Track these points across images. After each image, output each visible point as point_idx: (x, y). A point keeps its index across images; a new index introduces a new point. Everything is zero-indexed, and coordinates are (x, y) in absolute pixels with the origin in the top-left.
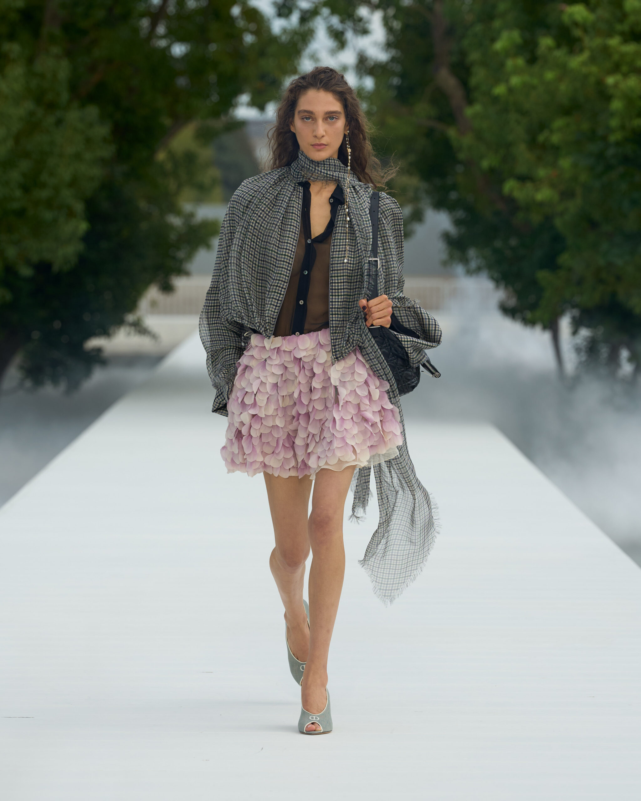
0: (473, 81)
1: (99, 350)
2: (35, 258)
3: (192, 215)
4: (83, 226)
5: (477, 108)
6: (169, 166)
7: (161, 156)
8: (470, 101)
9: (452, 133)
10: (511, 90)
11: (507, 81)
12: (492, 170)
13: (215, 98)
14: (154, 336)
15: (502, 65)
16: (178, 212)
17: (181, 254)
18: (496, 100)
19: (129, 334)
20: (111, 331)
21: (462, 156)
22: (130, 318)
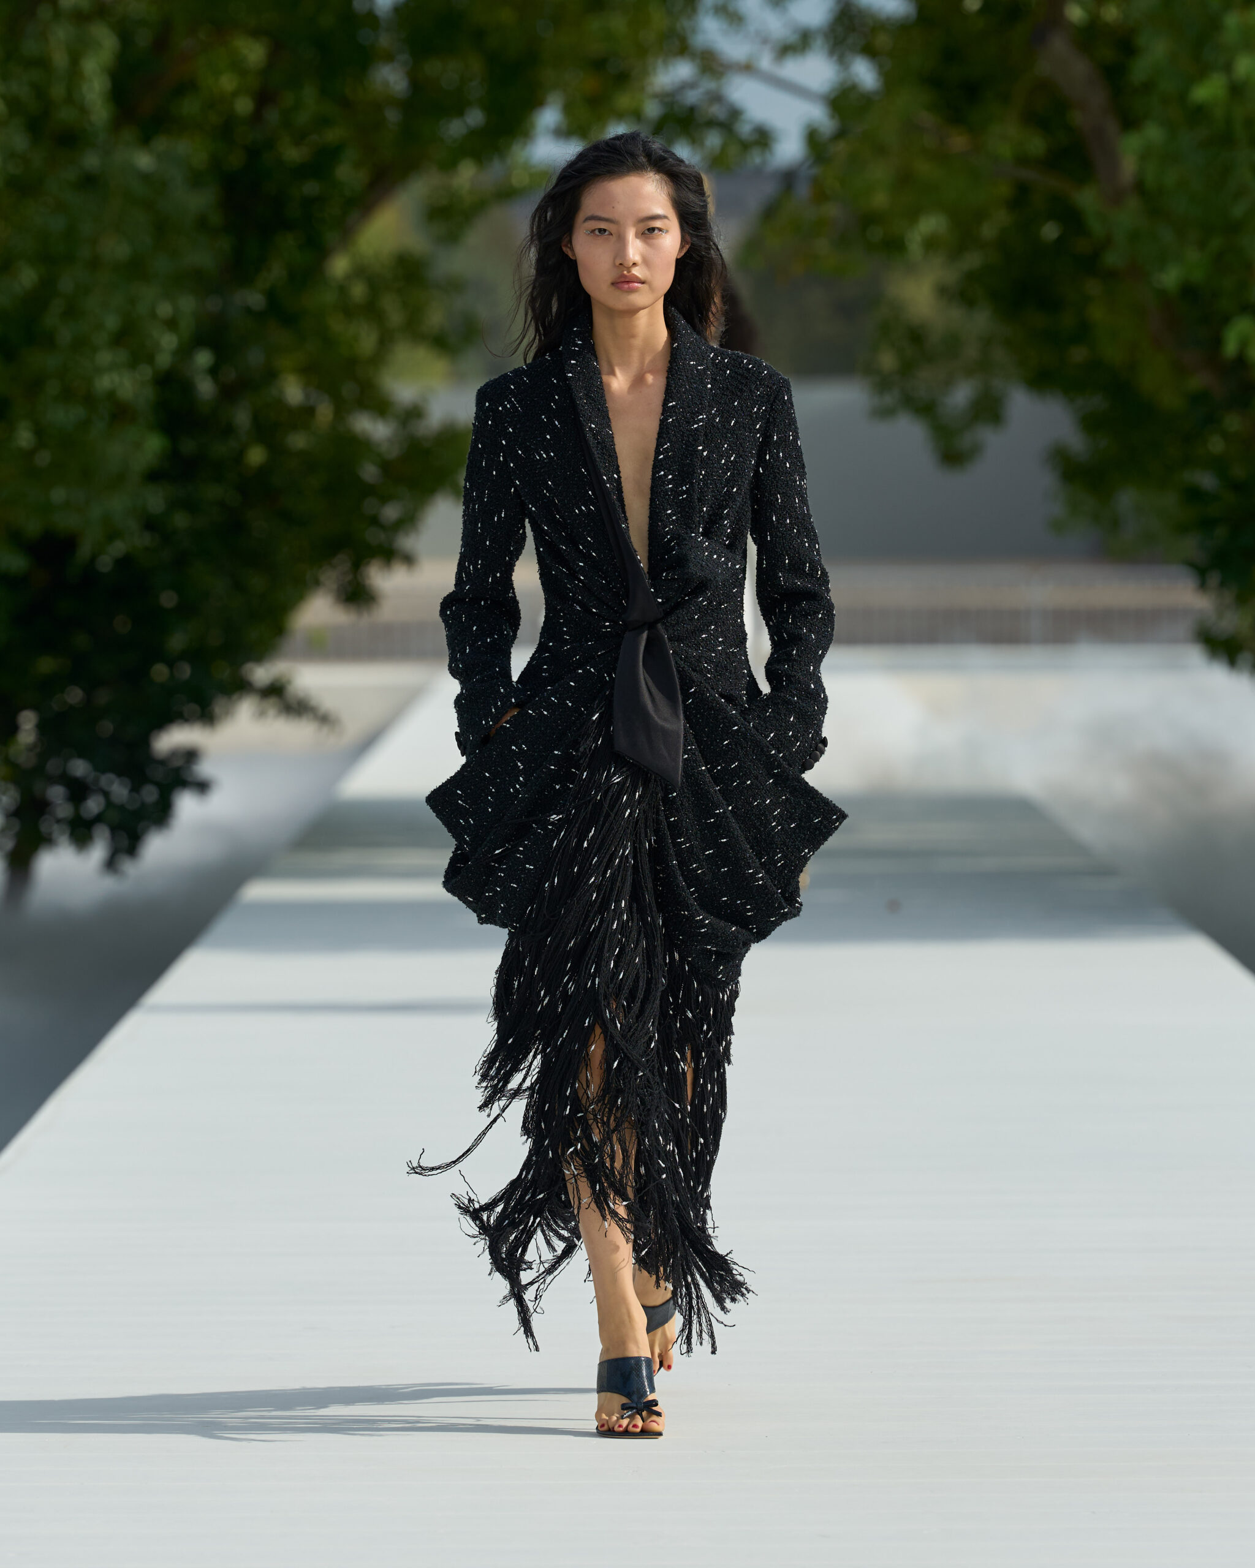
0: (1140, 69)
1: (191, 755)
2: (33, 527)
3: (415, 413)
4: (154, 445)
5: (1153, 133)
6: (358, 291)
7: (340, 265)
8: (1129, 122)
9: (1087, 199)
10: (1236, 90)
11: (1228, 68)
12: (1188, 291)
13: (475, 117)
14: (324, 719)
15: (1214, 25)
16: (381, 407)
17: (391, 512)
18: (1198, 114)
19: (261, 714)
20: (217, 709)
21: (1112, 259)
22: (261, 674)
